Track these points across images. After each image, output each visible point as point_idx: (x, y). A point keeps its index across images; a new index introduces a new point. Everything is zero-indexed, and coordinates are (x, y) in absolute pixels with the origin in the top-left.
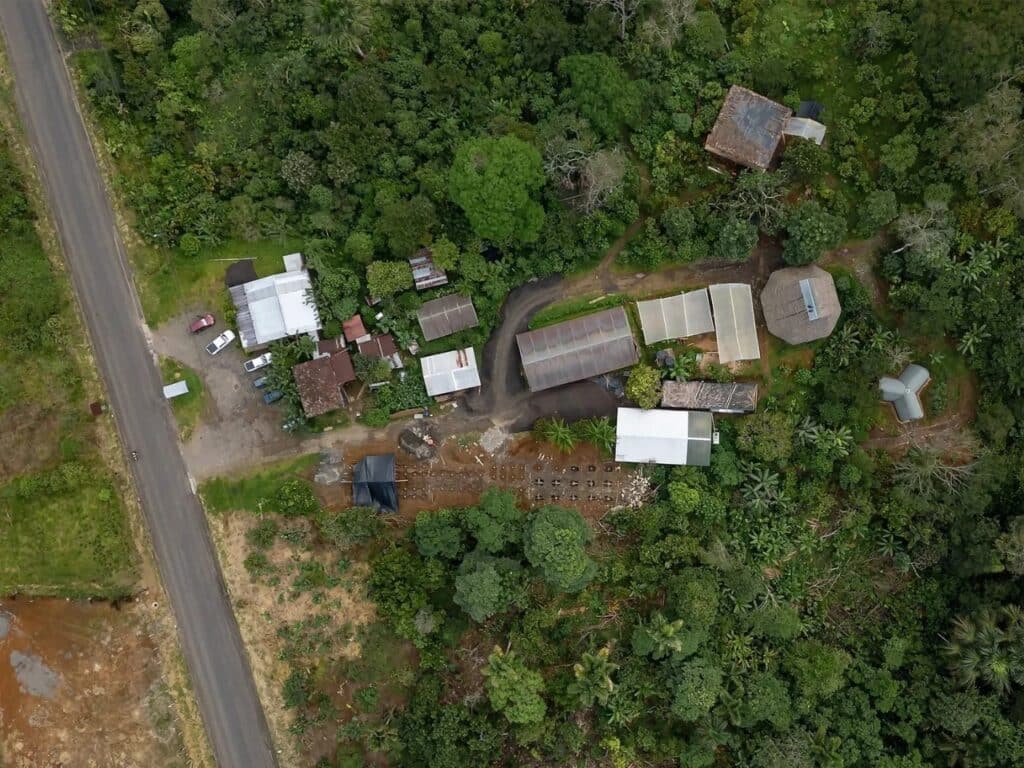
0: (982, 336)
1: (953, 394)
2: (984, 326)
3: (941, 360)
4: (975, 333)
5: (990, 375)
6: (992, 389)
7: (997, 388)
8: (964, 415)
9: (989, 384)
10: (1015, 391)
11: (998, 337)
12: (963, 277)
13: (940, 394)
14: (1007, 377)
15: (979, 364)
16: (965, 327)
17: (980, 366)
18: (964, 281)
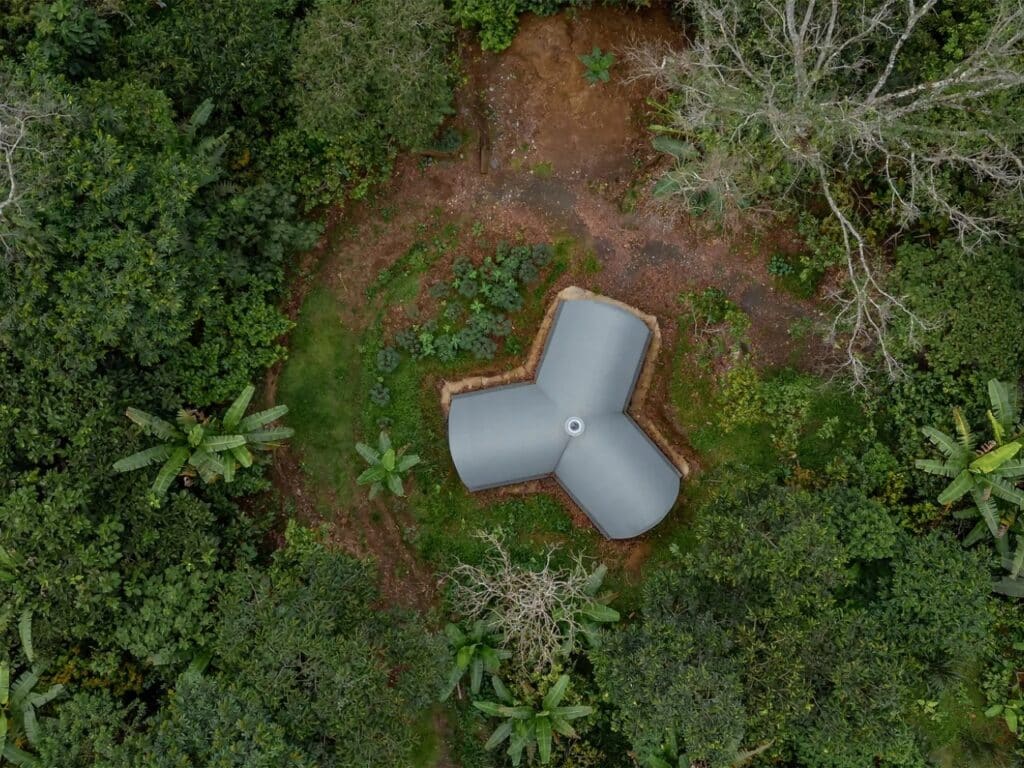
0: (162, 429)
1: (417, 282)
2: (123, 465)
3: (375, 445)
4: (180, 454)
5: (253, 253)
6: (286, 203)
7: (267, 189)
8: (436, 182)
9: (281, 228)
10: (212, 127)
11: (105, 385)
12: (45, 712)
13: (462, 320)
14: (204, 201)
15: (262, 322)
16: (197, 511)
17: (261, 310)
18: (56, 691)
